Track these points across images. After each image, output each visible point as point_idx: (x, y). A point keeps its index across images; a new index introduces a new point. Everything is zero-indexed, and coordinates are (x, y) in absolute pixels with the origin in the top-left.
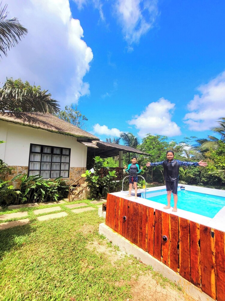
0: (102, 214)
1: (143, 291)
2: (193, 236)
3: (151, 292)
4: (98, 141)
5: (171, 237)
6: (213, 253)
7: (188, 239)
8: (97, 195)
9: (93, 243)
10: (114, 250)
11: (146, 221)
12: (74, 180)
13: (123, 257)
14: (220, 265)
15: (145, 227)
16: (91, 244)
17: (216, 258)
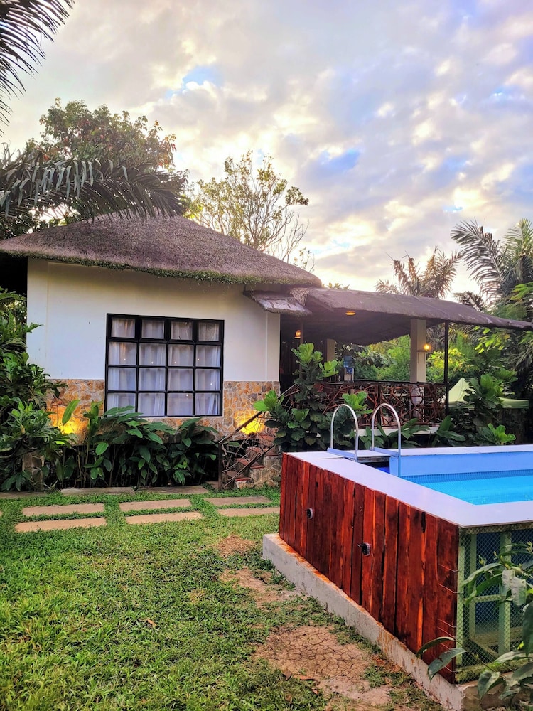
1: (292, 640)
2: (402, 535)
3: (306, 643)
5: (375, 544)
6: (422, 565)
7: (395, 544)
9: (235, 573)
10: (279, 589)
11: (342, 514)
14: (429, 587)
15: (341, 530)
16: (231, 573)
17: (426, 573)
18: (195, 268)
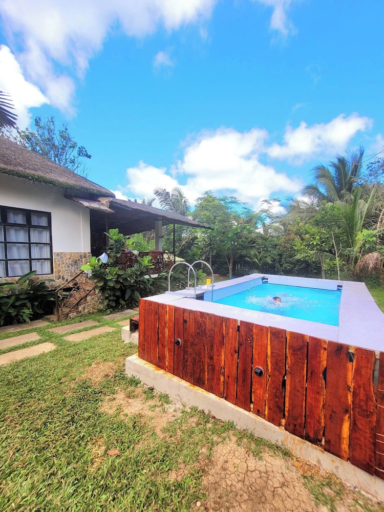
0: (130, 337)
1: (224, 476)
2: (313, 362)
3: (239, 475)
4: (111, 199)
5: (271, 368)
6: (349, 388)
7: (303, 370)
8: (117, 302)
9: (114, 399)
10: (159, 404)
11: (222, 343)
12: (66, 277)
13: (179, 415)
14: (360, 407)
15: (220, 355)
16: (110, 400)
17: (355, 395)
18: (28, 171)
